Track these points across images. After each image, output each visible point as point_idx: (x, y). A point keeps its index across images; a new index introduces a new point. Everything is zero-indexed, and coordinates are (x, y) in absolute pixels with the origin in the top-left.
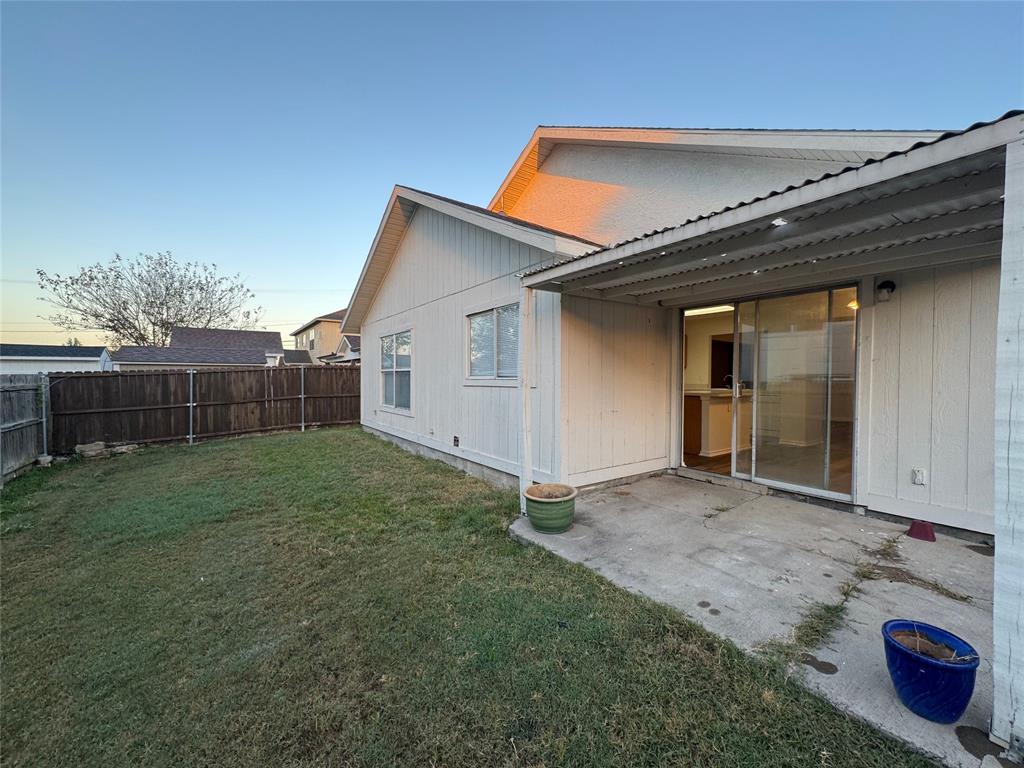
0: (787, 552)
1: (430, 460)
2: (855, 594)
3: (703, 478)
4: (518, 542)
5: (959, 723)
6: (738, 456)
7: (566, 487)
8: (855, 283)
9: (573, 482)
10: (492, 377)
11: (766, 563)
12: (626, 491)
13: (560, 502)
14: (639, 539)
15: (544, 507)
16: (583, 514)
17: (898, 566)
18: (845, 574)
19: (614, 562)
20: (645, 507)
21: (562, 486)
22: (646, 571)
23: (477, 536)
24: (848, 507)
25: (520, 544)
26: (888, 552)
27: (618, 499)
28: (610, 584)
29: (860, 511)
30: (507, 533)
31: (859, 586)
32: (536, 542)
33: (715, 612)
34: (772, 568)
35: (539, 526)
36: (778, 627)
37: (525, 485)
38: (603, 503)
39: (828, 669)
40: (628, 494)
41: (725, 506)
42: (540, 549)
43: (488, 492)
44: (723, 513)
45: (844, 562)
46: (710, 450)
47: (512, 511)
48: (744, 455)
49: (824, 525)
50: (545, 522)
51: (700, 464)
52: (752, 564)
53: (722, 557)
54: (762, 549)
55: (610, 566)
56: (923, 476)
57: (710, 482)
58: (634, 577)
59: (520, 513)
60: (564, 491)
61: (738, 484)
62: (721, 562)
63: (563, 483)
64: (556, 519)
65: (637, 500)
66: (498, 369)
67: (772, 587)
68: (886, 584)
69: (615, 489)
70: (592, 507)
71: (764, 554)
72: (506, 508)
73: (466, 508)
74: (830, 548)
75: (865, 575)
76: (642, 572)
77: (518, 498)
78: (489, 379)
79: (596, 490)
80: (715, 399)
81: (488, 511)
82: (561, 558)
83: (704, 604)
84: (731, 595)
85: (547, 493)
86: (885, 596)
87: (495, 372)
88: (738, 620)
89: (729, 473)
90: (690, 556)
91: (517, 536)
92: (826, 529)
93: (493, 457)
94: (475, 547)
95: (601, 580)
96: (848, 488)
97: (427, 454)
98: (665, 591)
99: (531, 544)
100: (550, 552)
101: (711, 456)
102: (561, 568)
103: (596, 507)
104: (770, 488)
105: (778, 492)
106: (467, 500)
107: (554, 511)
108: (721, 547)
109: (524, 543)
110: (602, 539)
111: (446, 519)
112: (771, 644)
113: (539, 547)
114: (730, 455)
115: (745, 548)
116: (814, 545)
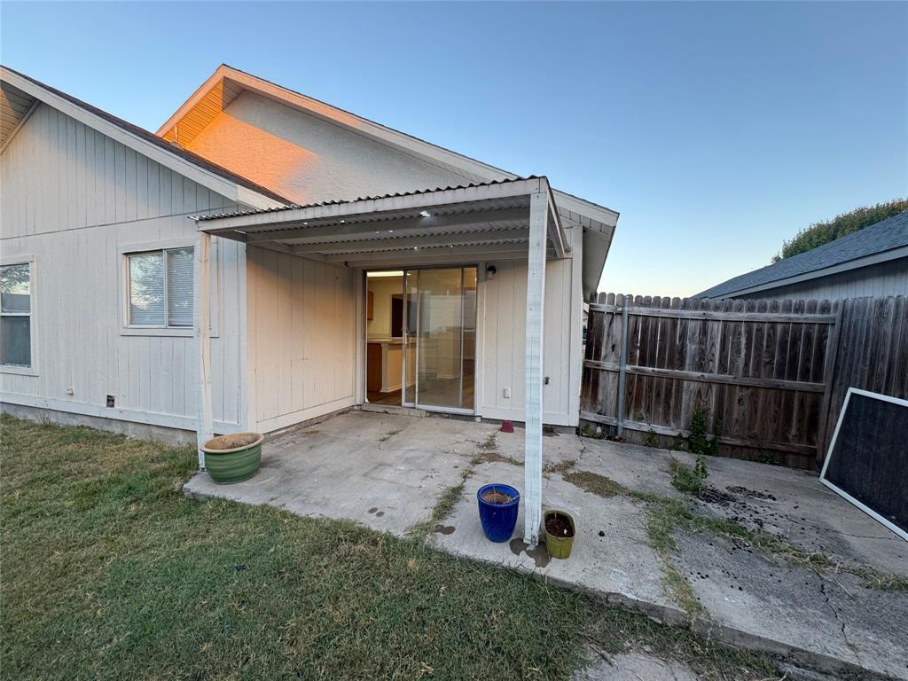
0: (434, 455)
1: (68, 427)
2: (470, 475)
3: (381, 410)
4: (194, 499)
5: (511, 539)
6: (406, 389)
7: (252, 435)
8: (475, 265)
9: (261, 429)
10: (162, 326)
11: (419, 469)
12: (316, 430)
13: (245, 450)
14: (324, 470)
15: (226, 458)
16: (272, 457)
17: (494, 451)
18: (465, 464)
19: (298, 495)
20: (332, 441)
21: (247, 435)
22: (327, 496)
23: (138, 505)
24: (471, 418)
25: (196, 501)
26: (490, 444)
27: (307, 438)
28: (293, 516)
29: (478, 419)
30: (180, 493)
31: (473, 470)
32: (216, 495)
33: (380, 514)
34: (423, 470)
35: (219, 479)
36: (421, 512)
37: (203, 440)
38: (292, 444)
39: (450, 530)
40: (317, 432)
41: (395, 429)
42: (220, 500)
43: (156, 453)
44: (393, 436)
45: (466, 455)
46: (387, 388)
47: (187, 467)
48: (411, 390)
49: (458, 433)
50: (226, 473)
51: (380, 399)
52: (410, 470)
53: (390, 470)
54: (418, 458)
55: (295, 500)
56: (509, 393)
57: (386, 413)
58: (317, 504)
59: (198, 469)
60: (249, 438)
61: (406, 411)
62: (388, 474)
63: (249, 431)
64: (239, 467)
65: (325, 436)
66: (170, 317)
67: (421, 484)
68: (487, 465)
69: (306, 430)
70: (281, 450)
71: (418, 461)
72: (181, 466)
73: (122, 477)
74: (460, 449)
75: (476, 462)
76: (324, 498)
77: (196, 453)
78: (158, 328)
79: (285, 434)
80: (393, 346)
81: (155, 475)
82: (244, 505)
83: (372, 511)
84: (393, 497)
85: (230, 444)
86: (485, 472)
87: (166, 320)
88: (395, 516)
89: (400, 404)
90: (365, 475)
91: (193, 494)
92: (458, 435)
93: (164, 414)
94: (134, 518)
95: (284, 514)
96: (471, 405)
97: (63, 421)
98: (343, 508)
99: (210, 498)
100: (232, 502)
101: (389, 391)
102: (244, 514)
103: (285, 449)
104: (427, 412)
105: (432, 414)
106: (125, 467)
107: (236, 460)
108: (390, 463)
109: (201, 499)
110: (289, 477)
111: (91, 495)
112: (417, 526)
113: (218, 499)
114: (401, 390)
115: (407, 459)
116: (451, 448)
